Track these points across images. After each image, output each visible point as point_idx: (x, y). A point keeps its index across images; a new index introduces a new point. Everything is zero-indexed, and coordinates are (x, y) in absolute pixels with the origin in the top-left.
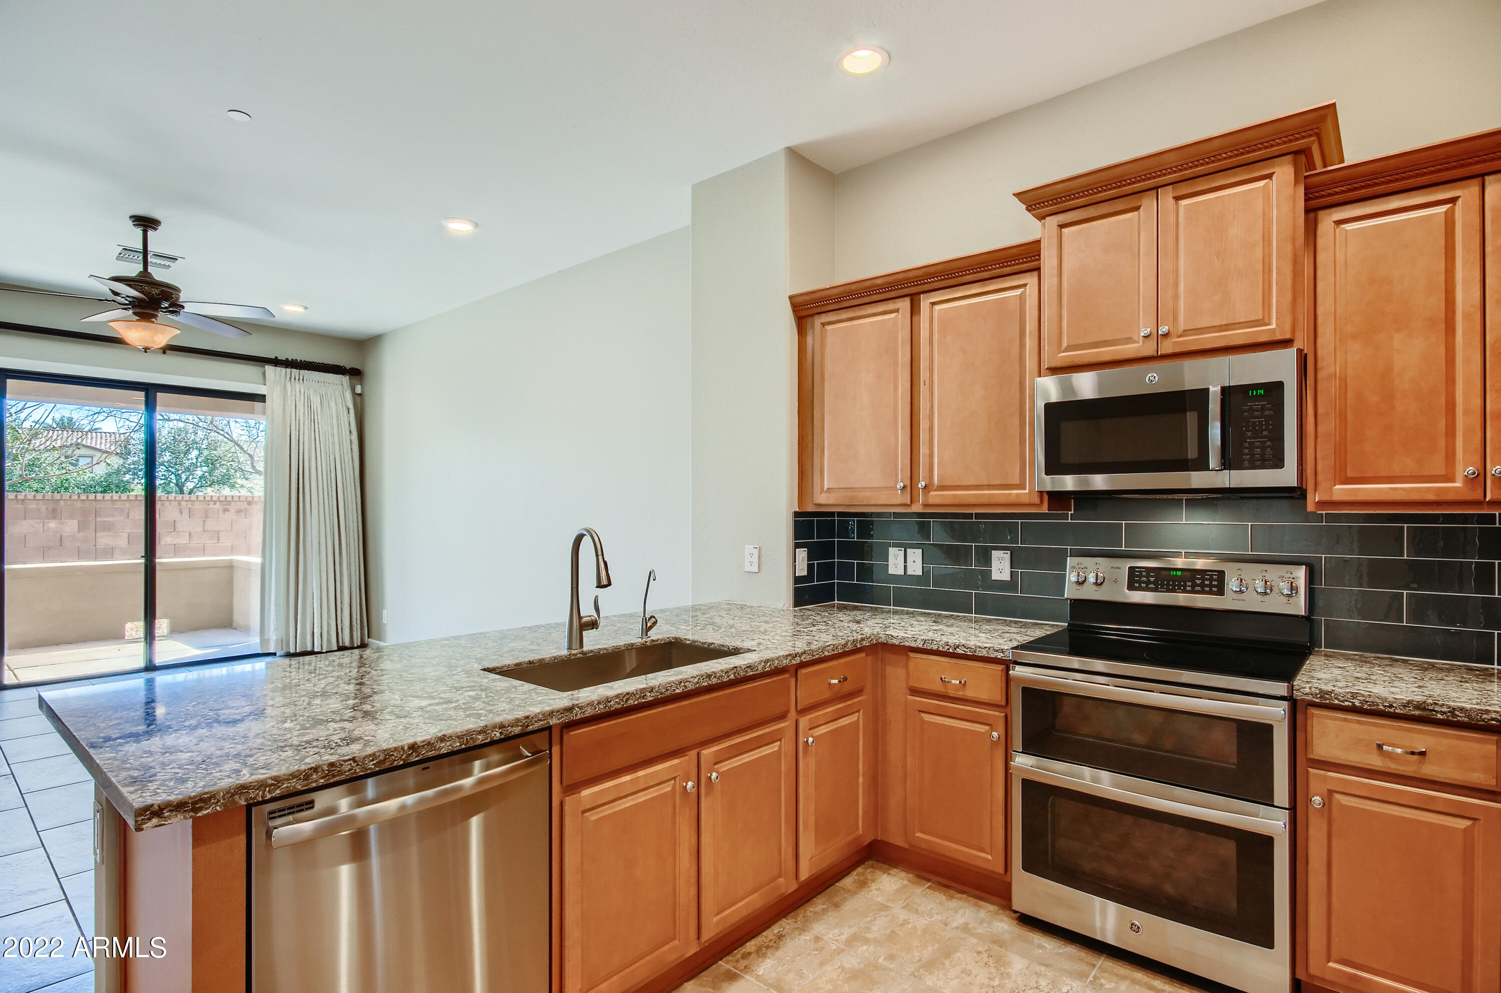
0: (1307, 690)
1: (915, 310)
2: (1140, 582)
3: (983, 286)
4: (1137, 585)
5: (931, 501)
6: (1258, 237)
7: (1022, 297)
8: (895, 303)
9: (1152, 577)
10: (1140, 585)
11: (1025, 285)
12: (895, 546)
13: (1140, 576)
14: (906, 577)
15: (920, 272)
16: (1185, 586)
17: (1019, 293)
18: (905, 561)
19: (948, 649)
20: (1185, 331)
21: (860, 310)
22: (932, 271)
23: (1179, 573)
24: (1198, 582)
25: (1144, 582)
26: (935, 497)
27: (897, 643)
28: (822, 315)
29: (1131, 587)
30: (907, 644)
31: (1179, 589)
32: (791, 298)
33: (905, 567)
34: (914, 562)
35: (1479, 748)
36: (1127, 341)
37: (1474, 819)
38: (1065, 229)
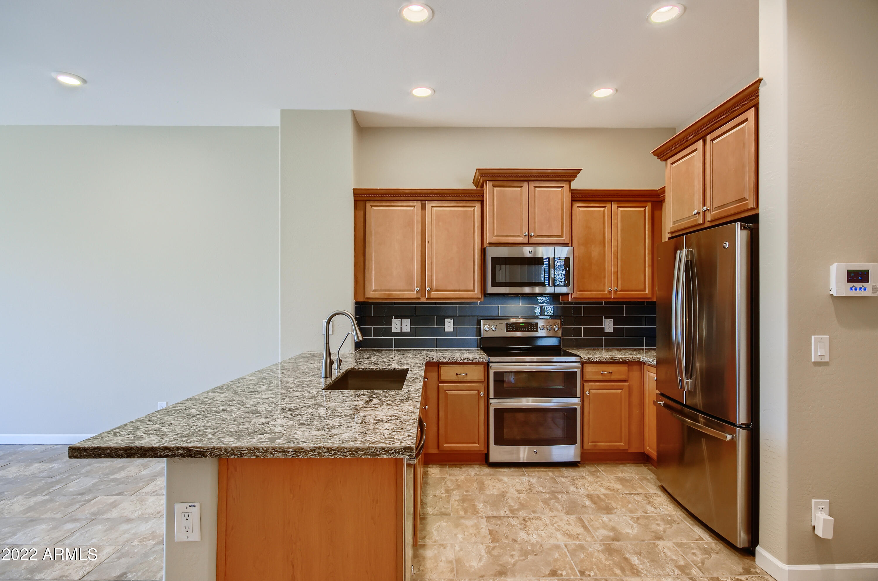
0: (585, 358)
1: (423, 208)
2: (510, 329)
3: (457, 203)
4: (509, 330)
5: (432, 297)
6: (559, 206)
7: (474, 211)
8: (413, 203)
9: (514, 326)
10: (510, 330)
11: (475, 206)
12: (395, 318)
13: (510, 326)
14: (402, 334)
15: (429, 191)
16: (525, 329)
17: (472, 209)
18: (401, 325)
19: (461, 361)
20: (537, 235)
21: (394, 203)
22: (435, 192)
23: (523, 324)
24: (530, 327)
25: (511, 328)
26: (434, 294)
27: (435, 361)
28: (371, 201)
29: (507, 331)
30: (440, 361)
31: (524, 330)
32: (354, 189)
33: (401, 328)
34: (406, 325)
35: (624, 368)
36: (519, 236)
37: (622, 389)
38: (494, 188)
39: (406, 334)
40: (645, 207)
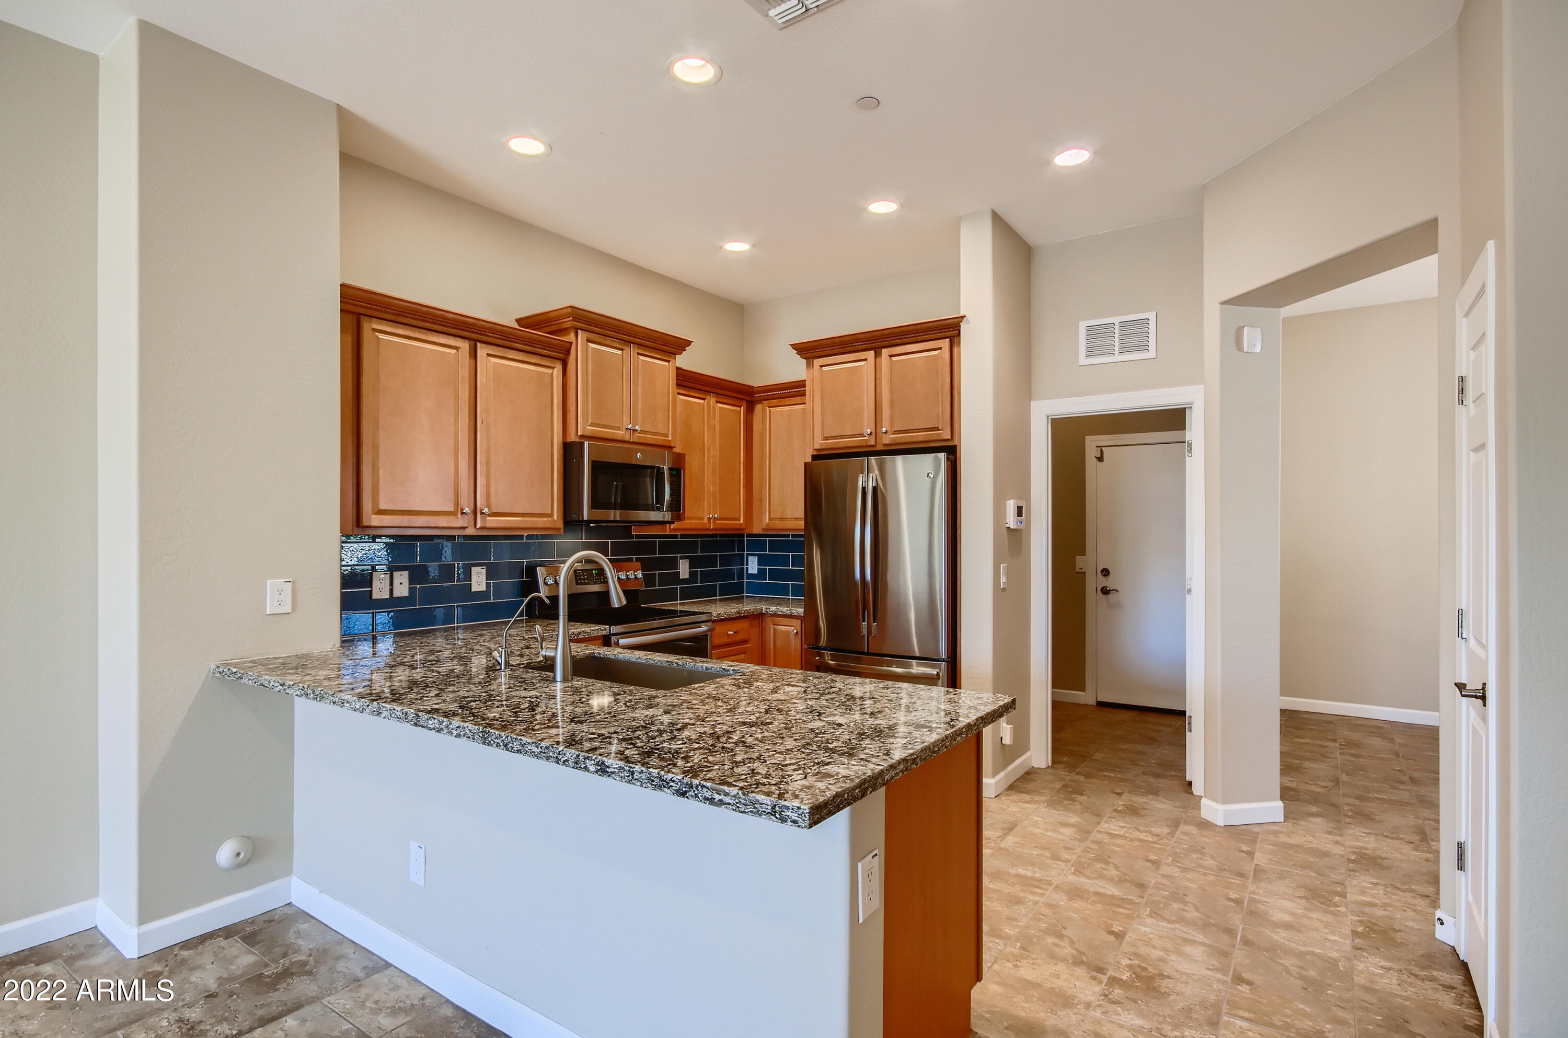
5: (488, 525)
7: (551, 375)
8: (455, 340)
11: (554, 368)
17: (549, 372)
18: (391, 584)
20: (641, 430)
21: (419, 332)
22: (489, 325)
28: (370, 319)
31: (588, 582)
32: (340, 286)
33: (391, 591)
34: (401, 584)
35: (743, 625)
36: (618, 428)
37: (745, 653)
38: (589, 344)
39: (401, 600)
40: (740, 407)
